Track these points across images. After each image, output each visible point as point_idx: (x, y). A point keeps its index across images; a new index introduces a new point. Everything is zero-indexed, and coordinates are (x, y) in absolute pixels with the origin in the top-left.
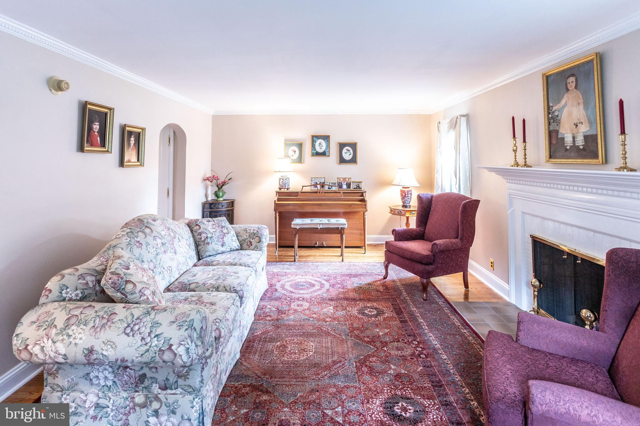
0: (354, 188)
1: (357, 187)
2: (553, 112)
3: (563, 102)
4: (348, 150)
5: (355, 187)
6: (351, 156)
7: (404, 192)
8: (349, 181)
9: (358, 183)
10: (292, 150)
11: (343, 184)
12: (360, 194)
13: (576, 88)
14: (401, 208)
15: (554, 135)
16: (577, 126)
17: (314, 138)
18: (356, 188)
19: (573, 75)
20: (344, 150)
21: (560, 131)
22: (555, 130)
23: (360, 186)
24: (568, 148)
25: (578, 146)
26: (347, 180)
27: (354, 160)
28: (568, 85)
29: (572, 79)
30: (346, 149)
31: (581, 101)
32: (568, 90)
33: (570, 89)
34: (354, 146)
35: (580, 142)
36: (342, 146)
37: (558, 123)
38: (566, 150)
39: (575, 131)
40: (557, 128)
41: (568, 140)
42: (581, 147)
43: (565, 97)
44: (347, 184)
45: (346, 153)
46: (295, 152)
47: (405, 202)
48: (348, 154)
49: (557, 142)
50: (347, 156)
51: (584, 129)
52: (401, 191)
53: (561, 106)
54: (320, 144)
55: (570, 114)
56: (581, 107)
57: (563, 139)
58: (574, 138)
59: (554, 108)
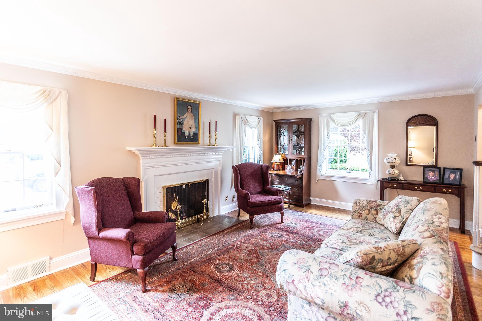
2: (180, 119)
3: (185, 116)
13: (191, 111)
15: (180, 130)
16: (191, 128)
19: (190, 106)
21: (183, 129)
22: (180, 128)
24: (186, 137)
25: (191, 137)
28: (188, 109)
29: (189, 107)
31: (193, 118)
32: (188, 111)
33: (189, 111)
35: (192, 135)
37: (182, 125)
38: (186, 138)
39: (190, 130)
40: (181, 127)
41: (187, 134)
42: (192, 137)
43: (186, 114)
49: (181, 134)
51: (193, 130)
53: (184, 118)
55: (188, 122)
56: (193, 121)
57: (184, 133)
58: (189, 133)
59: (180, 117)
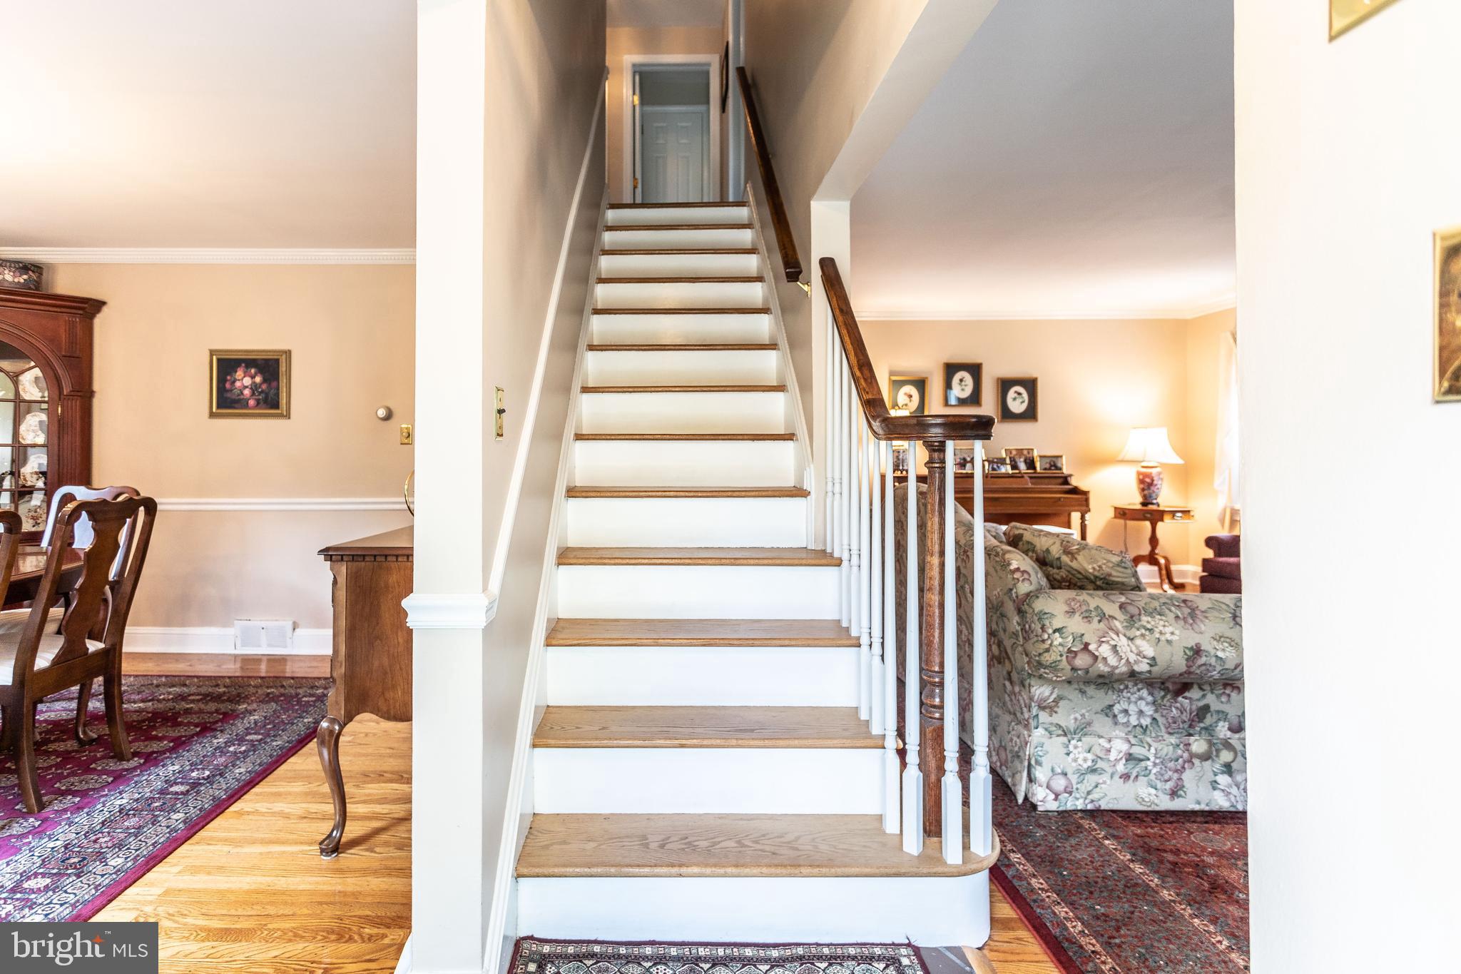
0: (1045, 469)
1: (1051, 466)
4: (1019, 394)
5: (1048, 466)
6: (1025, 405)
7: (1146, 475)
8: (1030, 455)
9: (1054, 459)
10: (905, 394)
11: (1017, 460)
12: (1060, 481)
14: (1139, 507)
17: (951, 369)
18: (1050, 469)
20: (1011, 394)
23: (1059, 465)
26: (1025, 452)
27: (1030, 414)
30: (1016, 392)
34: (1030, 385)
36: (1005, 385)
44: (1025, 461)
45: (1015, 399)
46: (910, 396)
47: (1150, 497)
48: (1019, 401)
50: (1017, 406)
52: (1139, 473)
54: (961, 380)
